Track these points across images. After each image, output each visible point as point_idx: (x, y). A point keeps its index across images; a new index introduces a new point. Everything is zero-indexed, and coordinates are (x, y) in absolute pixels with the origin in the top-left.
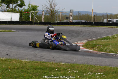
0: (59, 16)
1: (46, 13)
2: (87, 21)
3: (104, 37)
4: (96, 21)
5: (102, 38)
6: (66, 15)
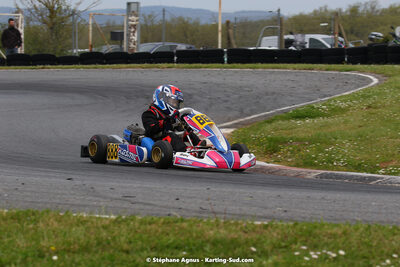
1: (28, 20)
3: (296, 110)
4: (235, 47)
5: (285, 112)
6: (108, 26)
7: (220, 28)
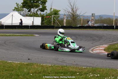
0: (81, 20)
2: (108, 25)
7: (114, 20)
